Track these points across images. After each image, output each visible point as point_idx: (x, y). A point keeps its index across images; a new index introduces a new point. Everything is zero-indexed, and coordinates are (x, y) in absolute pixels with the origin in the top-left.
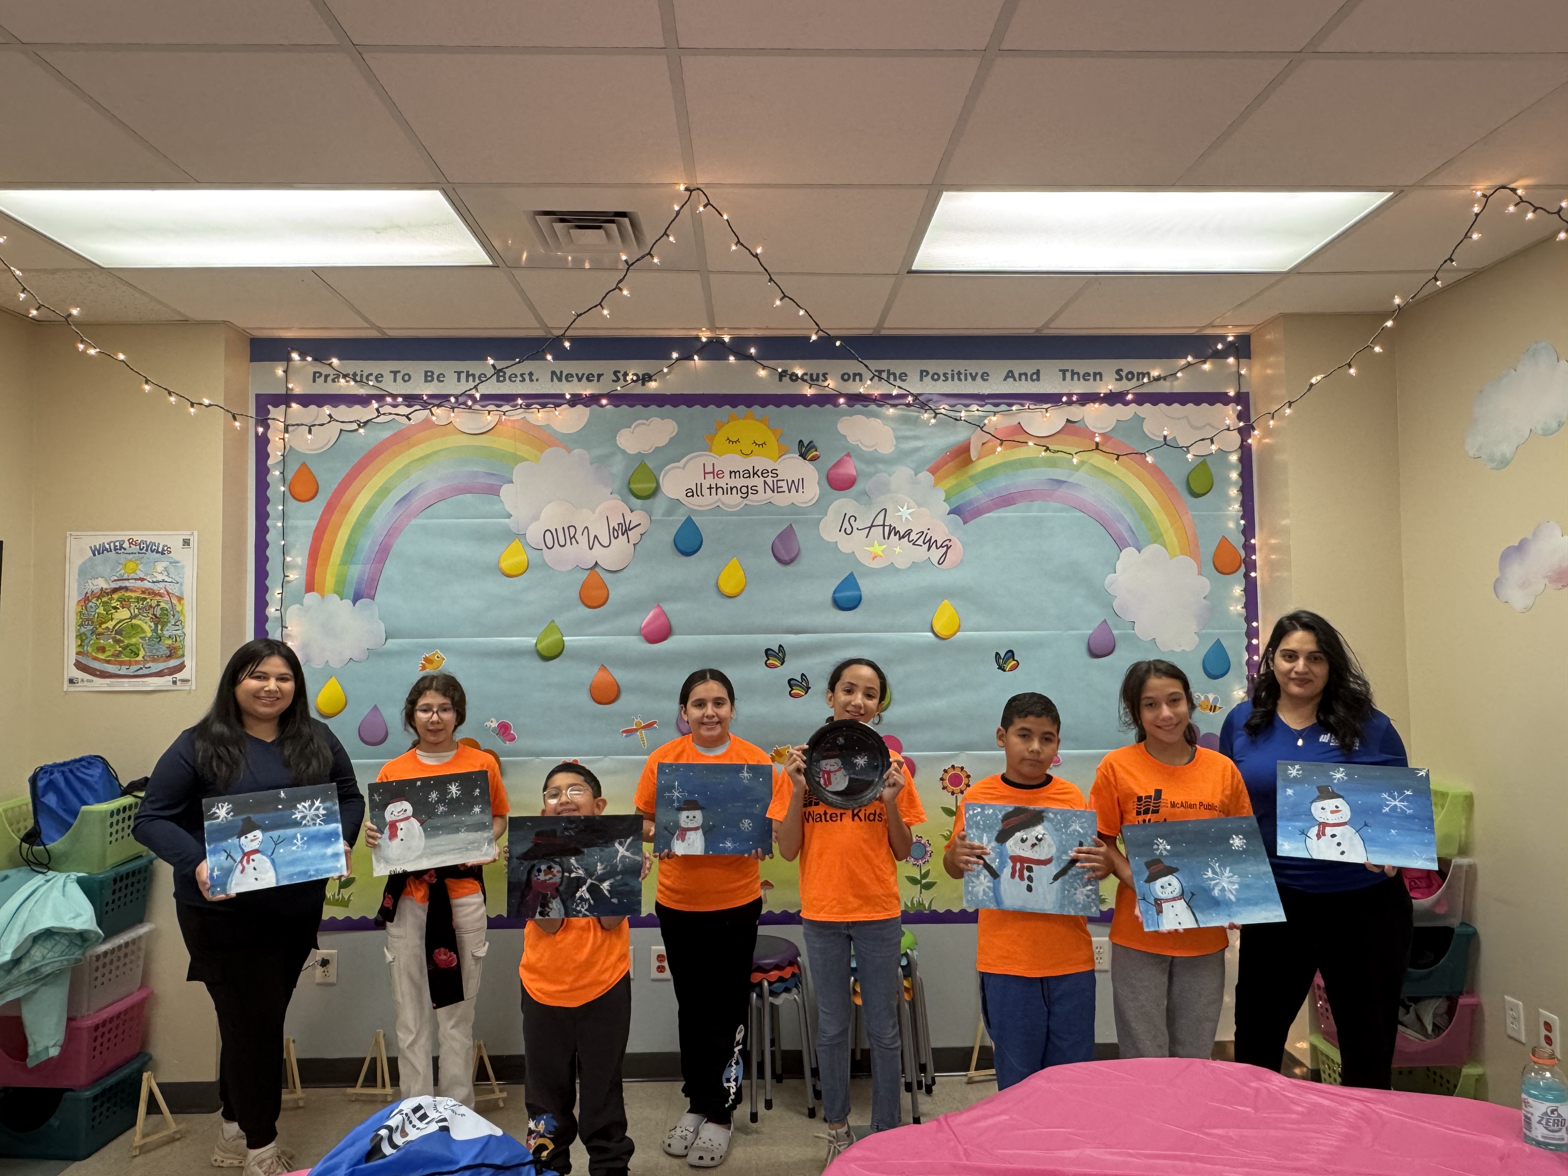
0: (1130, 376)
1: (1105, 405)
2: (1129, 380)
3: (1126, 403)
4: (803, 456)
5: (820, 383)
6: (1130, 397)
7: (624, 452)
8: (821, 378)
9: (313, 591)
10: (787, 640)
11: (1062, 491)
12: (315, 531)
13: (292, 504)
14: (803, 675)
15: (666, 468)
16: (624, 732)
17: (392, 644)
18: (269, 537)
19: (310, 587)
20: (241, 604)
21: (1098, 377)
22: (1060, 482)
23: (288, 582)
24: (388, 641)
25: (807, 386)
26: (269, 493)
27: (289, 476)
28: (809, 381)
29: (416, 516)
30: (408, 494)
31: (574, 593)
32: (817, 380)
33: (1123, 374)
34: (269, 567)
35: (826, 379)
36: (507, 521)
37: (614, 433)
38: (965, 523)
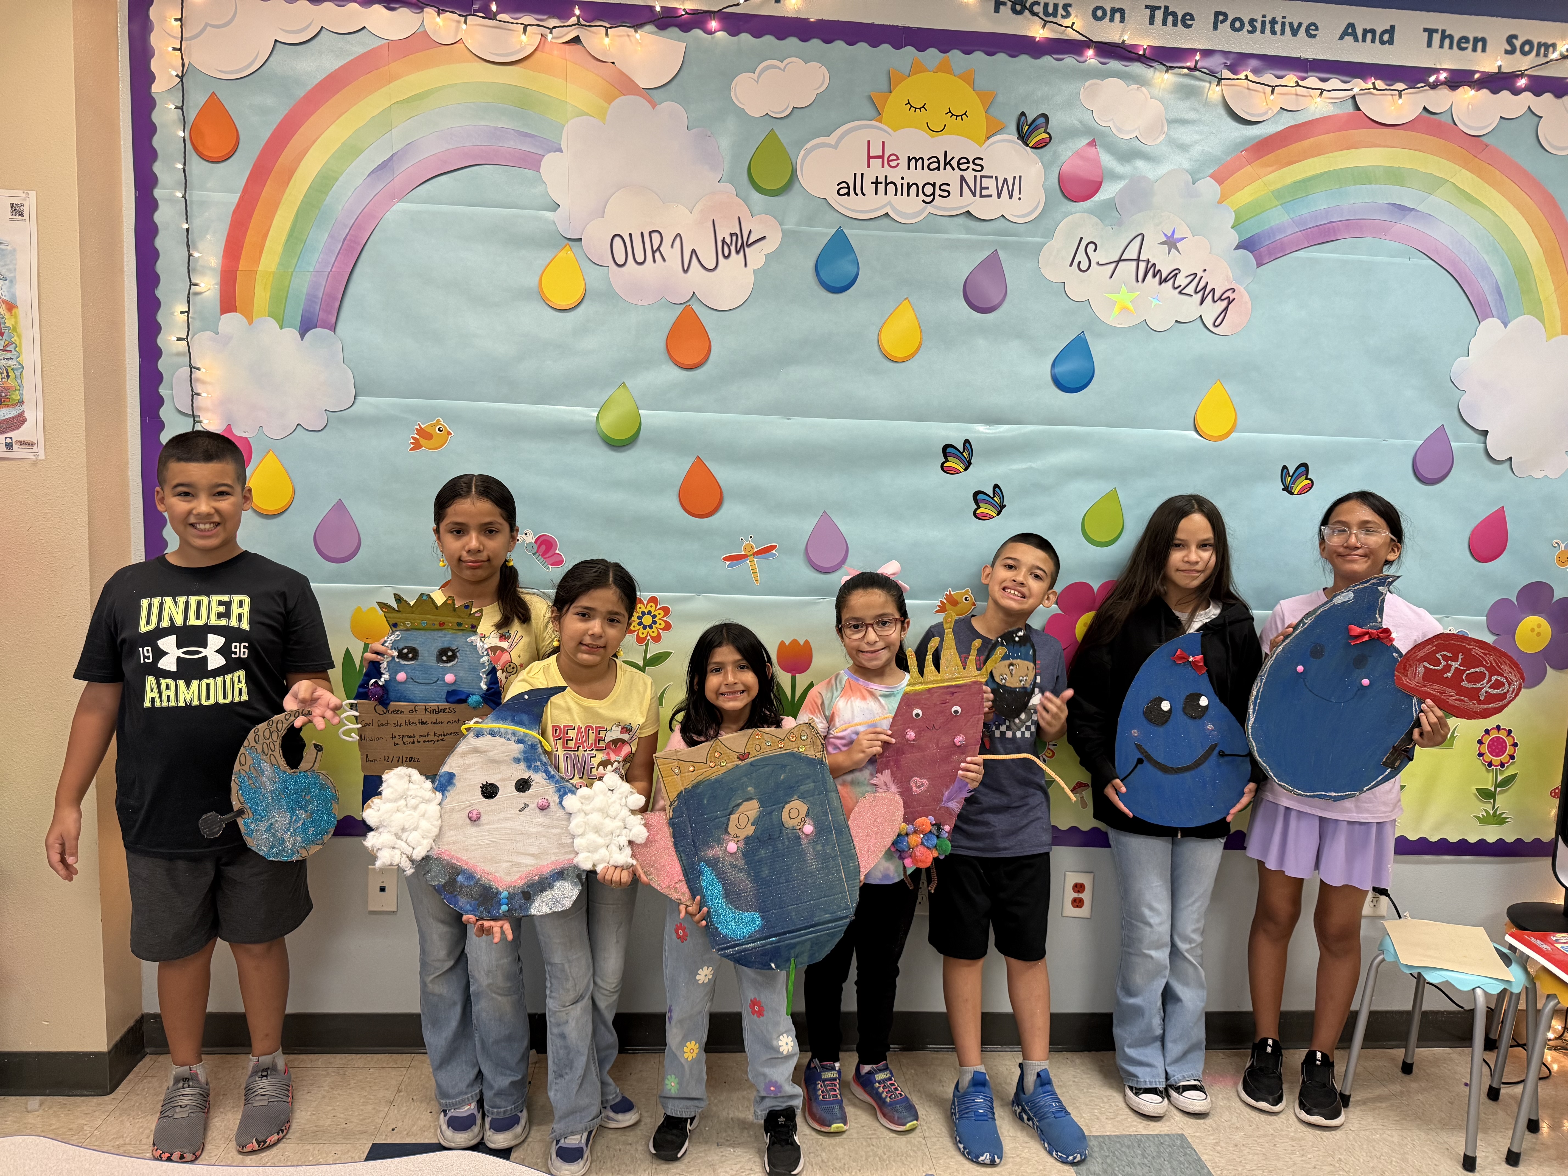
0: (1527, 47)
1: (1485, 92)
2: (1524, 53)
3: (1516, 92)
4: (1023, 138)
5: (1059, 20)
6: (1522, 82)
7: (741, 113)
8: (1061, 11)
9: (234, 310)
10: (979, 432)
11: (1407, 224)
12: (234, 212)
13: (197, 166)
14: (996, 486)
15: (808, 145)
16: (726, 559)
17: (367, 404)
18: (159, 217)
19: (228, 304)
20: (116, 325)
21: (1480, 45)
22: (1403, 210)
23: (197, 294)
24: (360, 399)
25: (1038, 22)
26: (156, 142)
27: (192, 116)
28: (1041, 15)
29: (401, 196)
30: (391, 159)
31: (658, 341)
32: (1055, 14)
33: (1518, 44)
34: (161, 267)
35: (1068, 15)
36: (549, 214)
37: (728, 78)
38: (1259, 265)
